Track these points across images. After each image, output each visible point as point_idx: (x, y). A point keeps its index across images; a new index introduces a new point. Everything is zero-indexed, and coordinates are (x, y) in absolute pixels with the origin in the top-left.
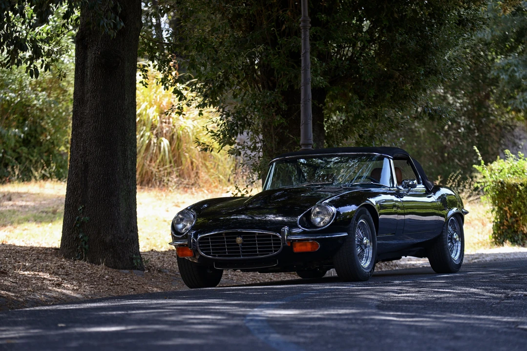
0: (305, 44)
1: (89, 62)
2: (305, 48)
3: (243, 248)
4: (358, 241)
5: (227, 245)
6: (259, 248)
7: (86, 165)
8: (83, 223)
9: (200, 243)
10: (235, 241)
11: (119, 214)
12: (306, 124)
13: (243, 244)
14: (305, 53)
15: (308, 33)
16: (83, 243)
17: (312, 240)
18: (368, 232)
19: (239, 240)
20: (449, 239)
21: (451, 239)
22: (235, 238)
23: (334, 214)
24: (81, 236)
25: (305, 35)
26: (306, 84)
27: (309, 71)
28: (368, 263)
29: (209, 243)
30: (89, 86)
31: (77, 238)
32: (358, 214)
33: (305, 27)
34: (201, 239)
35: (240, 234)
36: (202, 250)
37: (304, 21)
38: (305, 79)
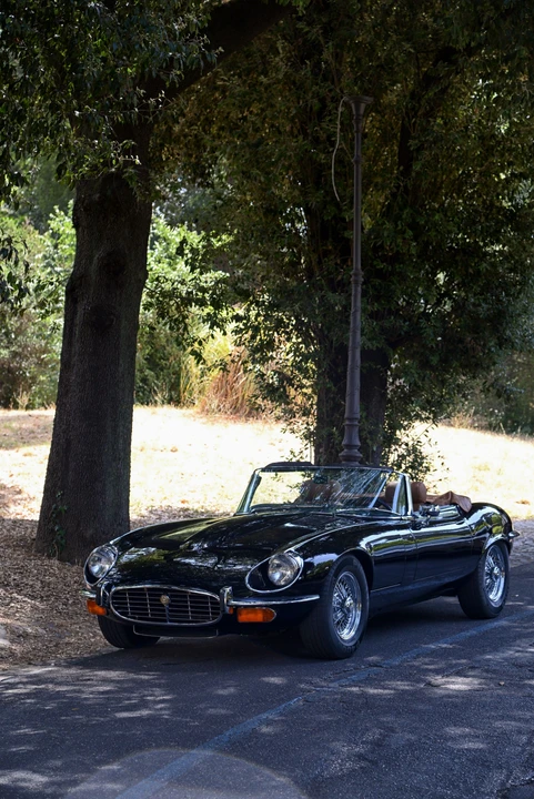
0: (355, 301)
1: (78, 319)
2: (355, 306)
3: (170, 611)
4: (338, 604)
5: (151, 605)
6: (192, 612)
7: (68, 442)
8: (60, 512)
9: (113, 598)
10: (159, 600)
11: (104, 503)
12: (352, 395)
13: (170, 605)
14: (356, 311)
15: (359, 289)
16: (59, 538)
17: (266, 606)
18: (356, 587)
19: (165, 599)
20: (487, 574)
21: (491, 574)
22: (160, 595)
23: (299, 569)
24: (57, 528)
25: (356, 290)
26: (354, 349)
27: (359, 333)
28: (353, 633)
29: (125, 599)
30: (77, 347)
31: (53, 530)
32: (339, 566)
33: (356, 282)
34: (117, 592)
35: (165, 592)
36: (116, 609)
37: (356, 275)
38: (354, 342)
